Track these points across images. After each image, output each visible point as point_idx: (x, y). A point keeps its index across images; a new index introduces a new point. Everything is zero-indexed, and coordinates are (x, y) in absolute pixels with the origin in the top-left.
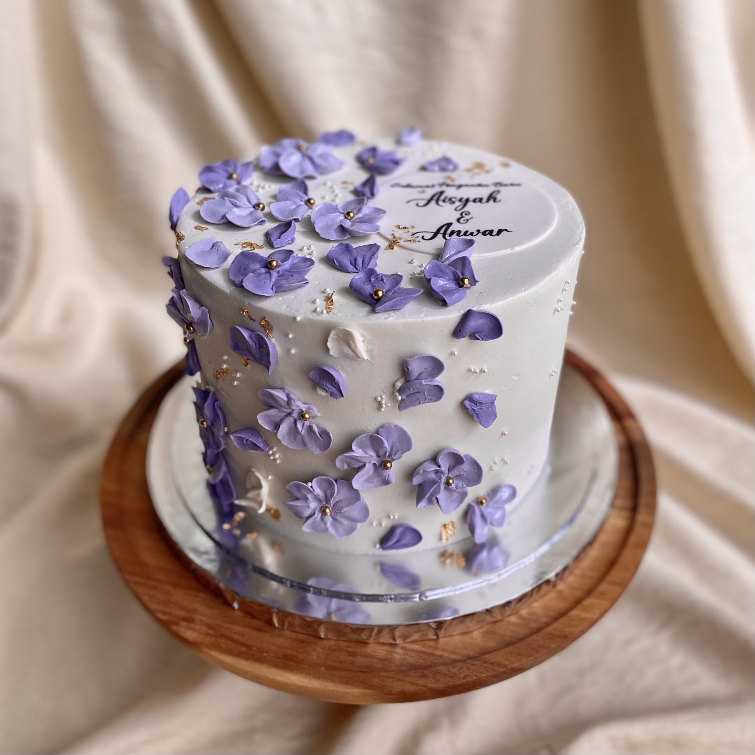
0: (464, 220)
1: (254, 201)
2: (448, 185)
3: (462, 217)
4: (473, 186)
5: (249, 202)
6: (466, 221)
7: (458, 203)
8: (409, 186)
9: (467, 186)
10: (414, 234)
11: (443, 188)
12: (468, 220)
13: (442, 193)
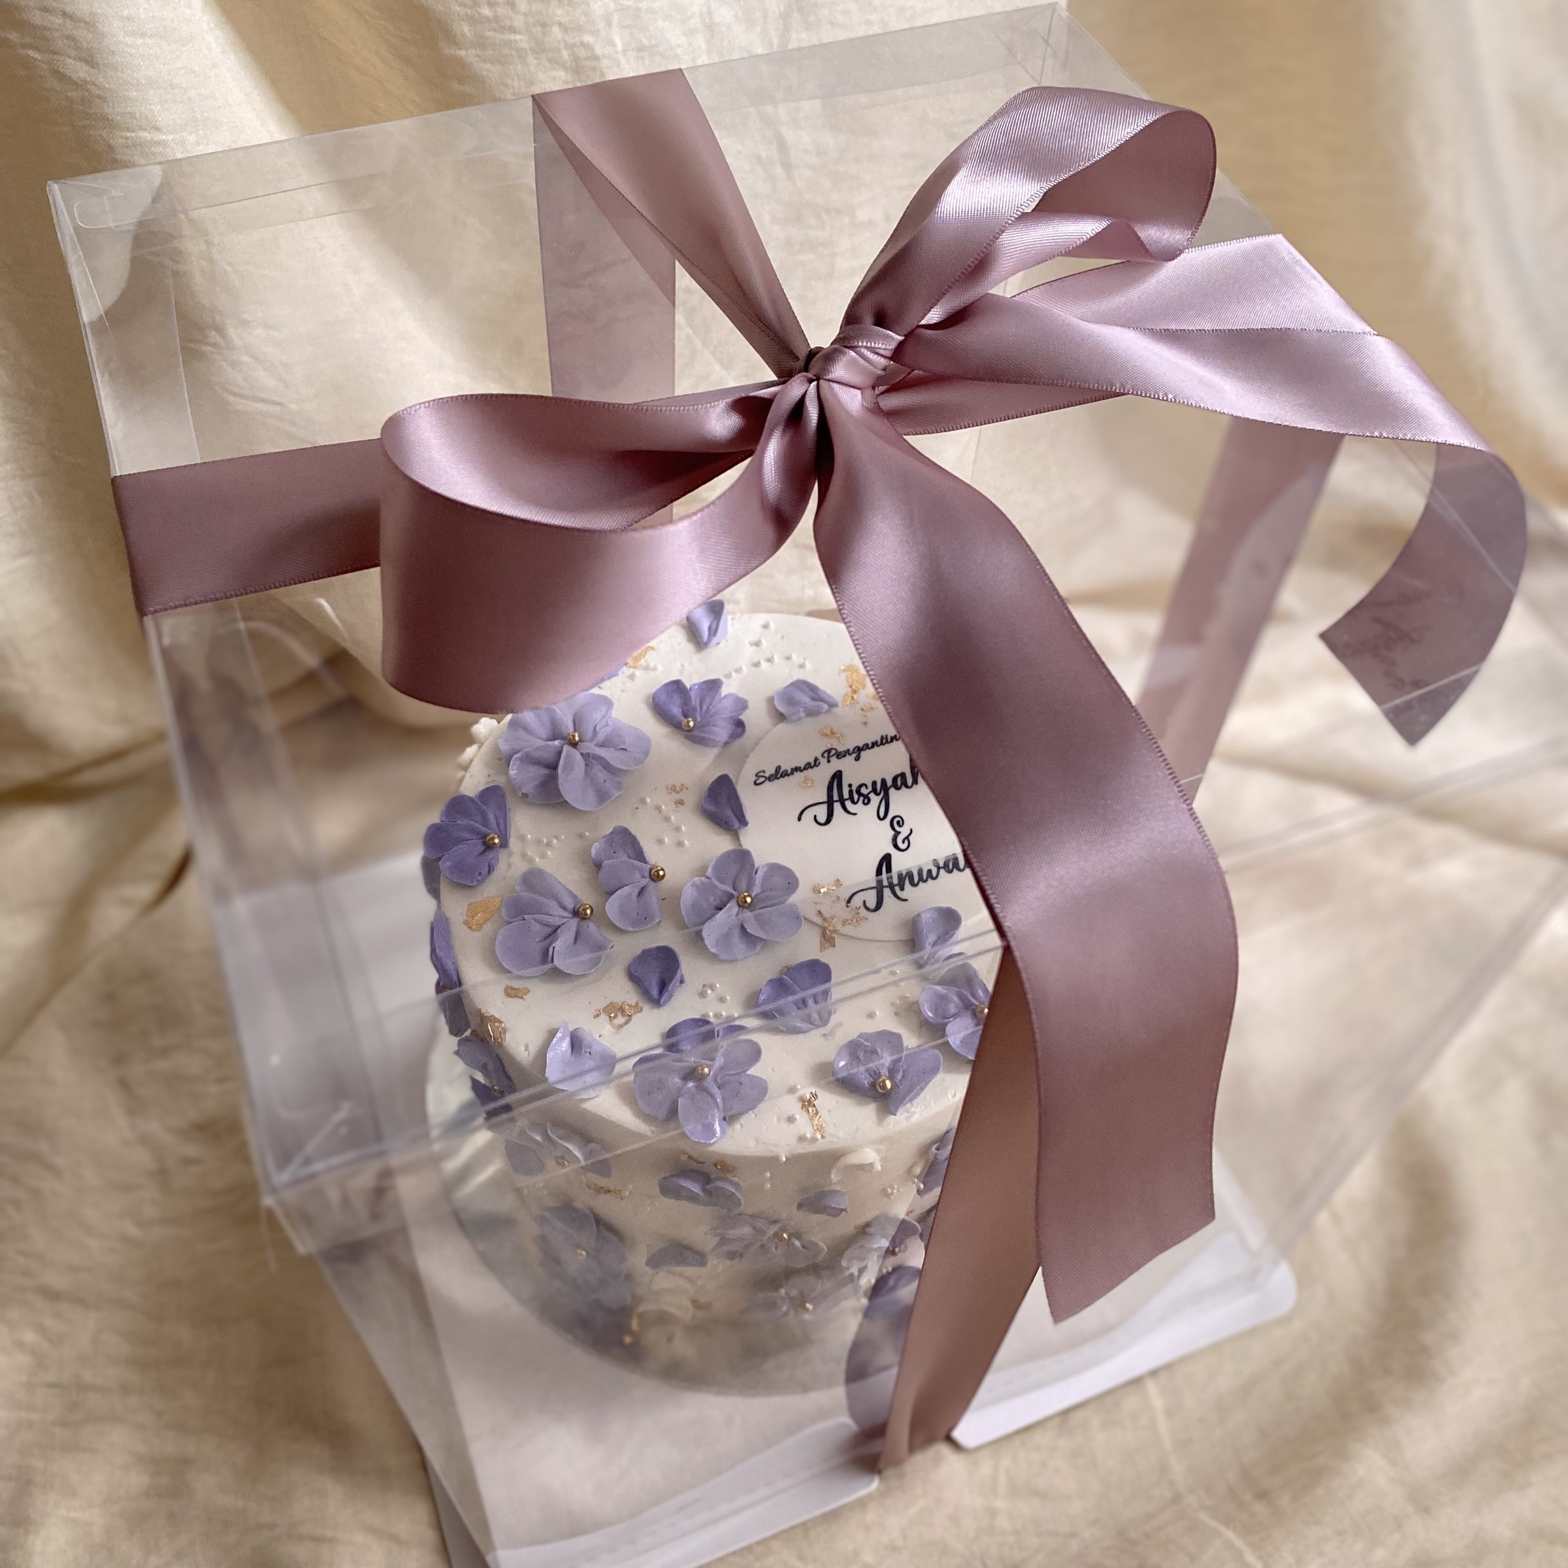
0: (903, 842)
1: (570, 904)
2: (840, 755)
3: (897, 833)
4: (875, 744)
5: (564, 908)
6: (906, 842)
7: (875, 800)
8: (779, 774)
9: (866, 747)
10: (849, 901)
11: (836, 764)
12: (907, 838)
13: (838, 776)
